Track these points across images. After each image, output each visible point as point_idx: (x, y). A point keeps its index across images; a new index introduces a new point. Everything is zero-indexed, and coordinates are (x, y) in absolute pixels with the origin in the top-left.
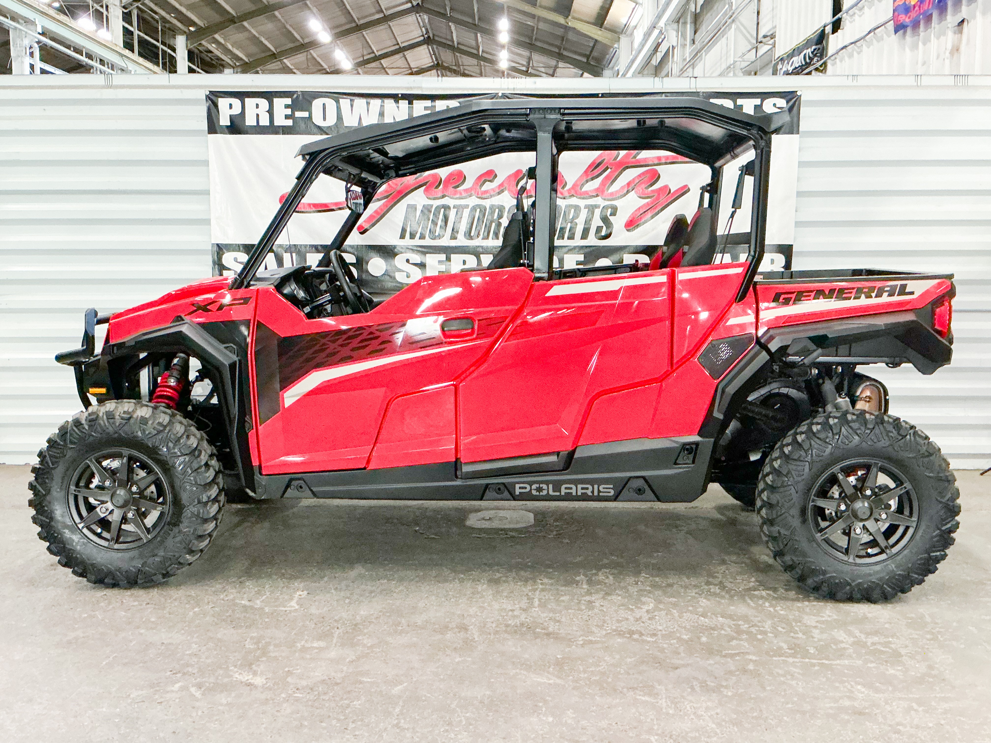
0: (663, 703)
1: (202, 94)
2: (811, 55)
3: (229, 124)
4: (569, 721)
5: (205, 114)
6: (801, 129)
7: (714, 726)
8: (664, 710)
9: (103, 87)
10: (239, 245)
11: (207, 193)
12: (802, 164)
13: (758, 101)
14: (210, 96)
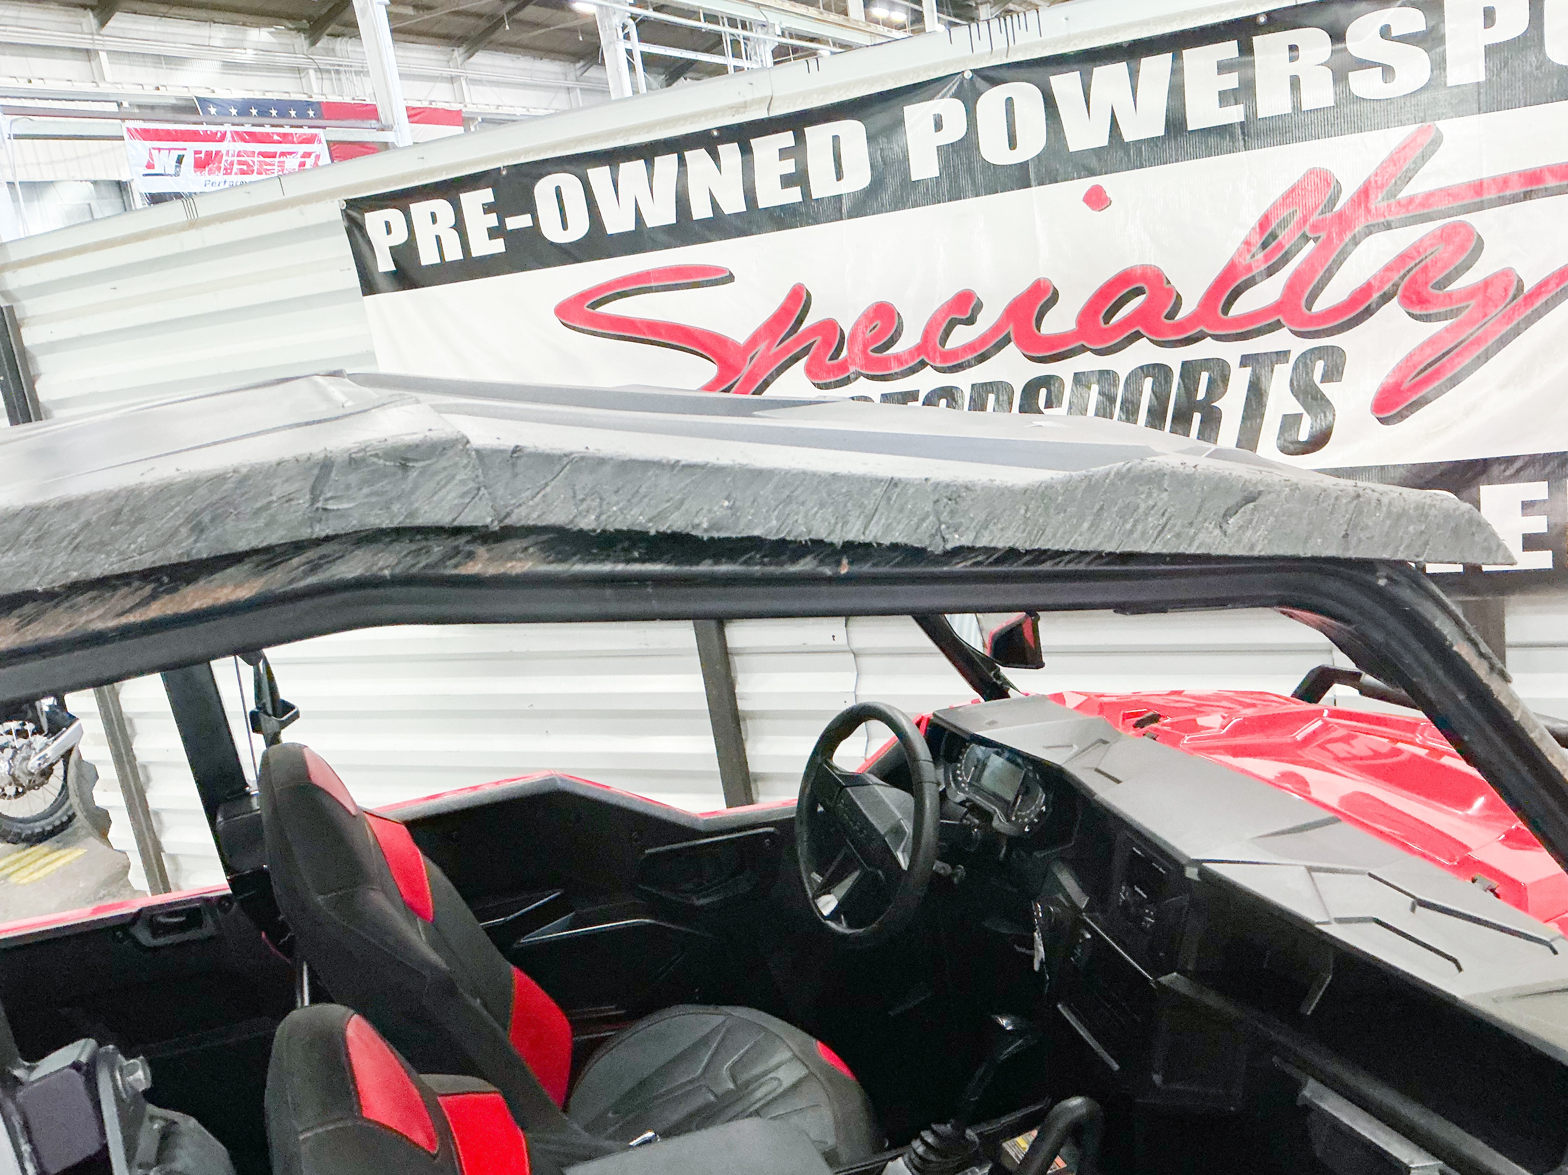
1: (333, 211)
3: (392, 268)
5: (348, 254)
14: (350, 212)
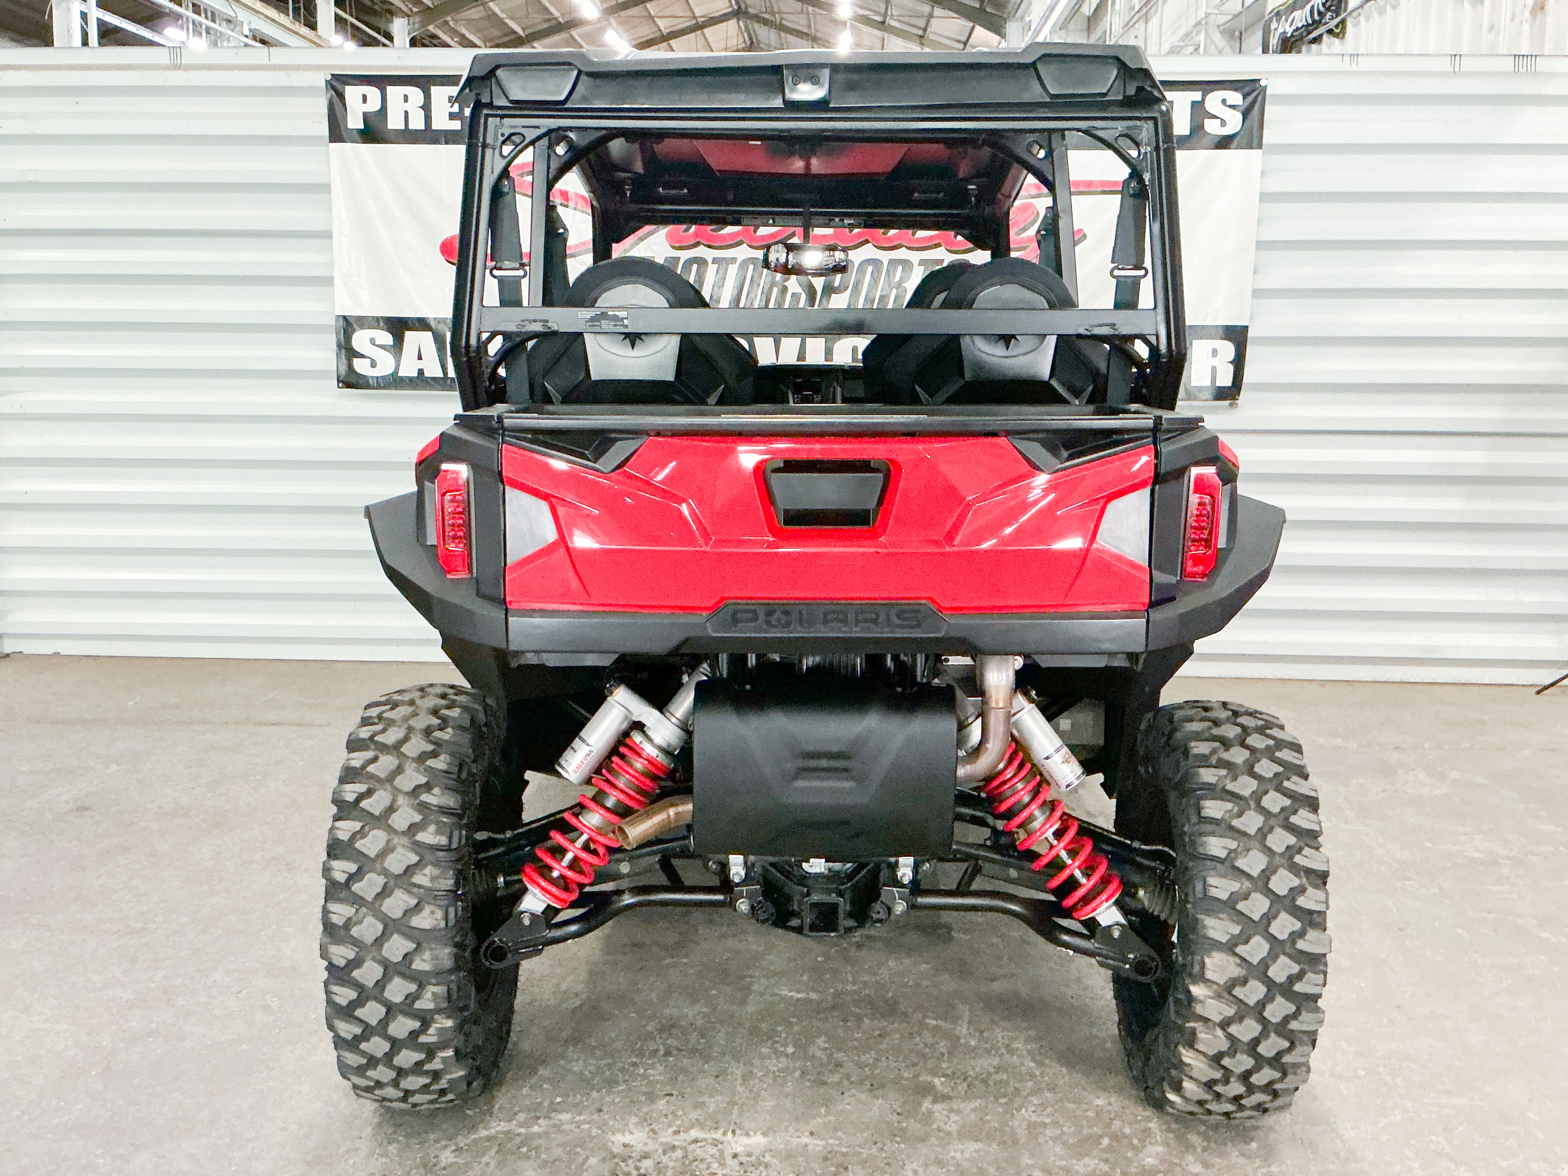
0: (963, 1029)
1: (320, 79)
2: (1322, 9)
3: (362, 127)
4: (819, 1053)
5: (325, 111)
6: (1265, 141)
7: (1033, 1064)
8: (963, 1041)
9: (166, 68)
10: (377, 319)
11: (327, 235)
12: (1265, 197)
13: (1197, 96)
14: (335, 83)
